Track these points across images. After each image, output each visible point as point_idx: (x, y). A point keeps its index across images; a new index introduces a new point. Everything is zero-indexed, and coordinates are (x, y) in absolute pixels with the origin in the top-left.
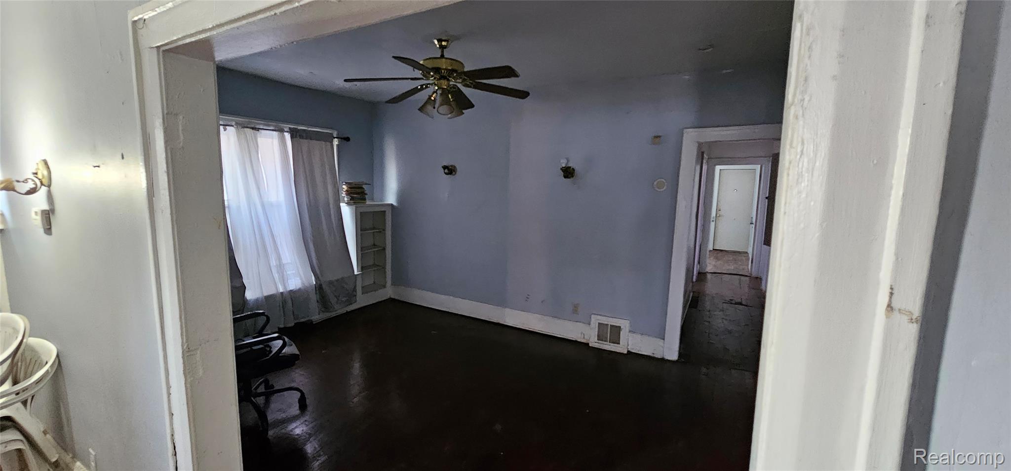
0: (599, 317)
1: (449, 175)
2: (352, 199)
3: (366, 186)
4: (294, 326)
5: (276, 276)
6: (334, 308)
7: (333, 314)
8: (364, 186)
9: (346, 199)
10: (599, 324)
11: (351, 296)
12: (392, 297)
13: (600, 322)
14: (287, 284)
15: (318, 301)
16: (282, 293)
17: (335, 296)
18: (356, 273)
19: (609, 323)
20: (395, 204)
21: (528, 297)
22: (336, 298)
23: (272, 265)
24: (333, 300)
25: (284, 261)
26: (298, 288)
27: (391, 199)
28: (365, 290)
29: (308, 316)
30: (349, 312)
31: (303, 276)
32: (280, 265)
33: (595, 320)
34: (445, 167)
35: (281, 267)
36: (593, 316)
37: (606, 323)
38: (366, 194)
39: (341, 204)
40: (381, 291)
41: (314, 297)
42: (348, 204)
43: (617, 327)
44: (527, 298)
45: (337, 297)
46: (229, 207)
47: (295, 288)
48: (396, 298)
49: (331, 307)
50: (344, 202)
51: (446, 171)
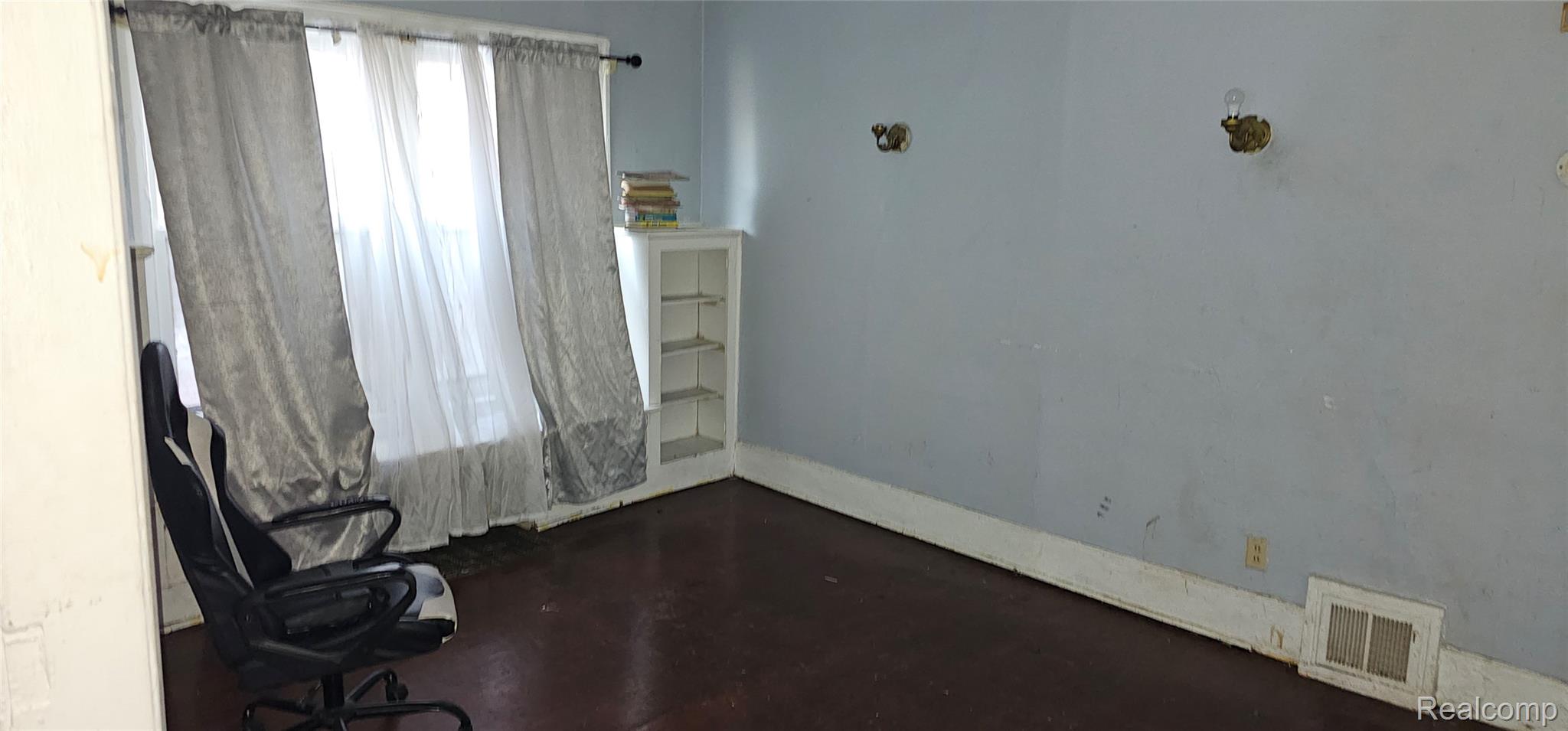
0: (1335, 587)
1: (891, 152)
2: (641, 216)
3: (676, 182)
4: (487, 533)
5: (448, 406)
6: (589, 494)
7: (587, 509)
8: (674, 184)
9: (627, 217)
10: (1334, 608)
11: (633, 468)
12: (740, 473)
13: (1338, 602)
14: (474, 427)
15: (546, 475)
16: (460, 451)
17: (591, 463)
18: (646, 406)
19: (1371, 612)
20: (750, 231)
21: (1106, 504)
22: (592, 469)
23: (439, 377)
24: (587, 474)
25: (470, 370)
26: (499, 439)
27: (742, 218)
28: (671, 452)
29: (524, 511)
30: (628, 506)
31: (512, 407)
32: (459, 379)
33: (1322, 595)
34: (878, 131)
35: (460, 380)
36: (1312, 580)
37: (1360, 608)
38: (678, 204)
39: (616, 229)
40: (710, 456)
41: (537, 462)
42: (632, 229)
43: (1396, 625)
44: (1103, 506)
45: (598, 467)
46: (341, 233)
47: (493, 440)
48: (749, 476)
49: (581, 492)
50: (622, 223)
51: (883, 140)
